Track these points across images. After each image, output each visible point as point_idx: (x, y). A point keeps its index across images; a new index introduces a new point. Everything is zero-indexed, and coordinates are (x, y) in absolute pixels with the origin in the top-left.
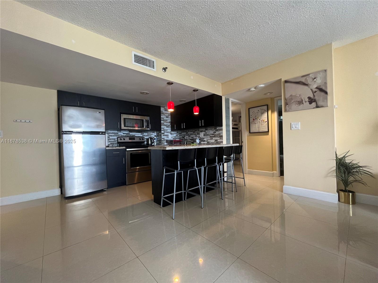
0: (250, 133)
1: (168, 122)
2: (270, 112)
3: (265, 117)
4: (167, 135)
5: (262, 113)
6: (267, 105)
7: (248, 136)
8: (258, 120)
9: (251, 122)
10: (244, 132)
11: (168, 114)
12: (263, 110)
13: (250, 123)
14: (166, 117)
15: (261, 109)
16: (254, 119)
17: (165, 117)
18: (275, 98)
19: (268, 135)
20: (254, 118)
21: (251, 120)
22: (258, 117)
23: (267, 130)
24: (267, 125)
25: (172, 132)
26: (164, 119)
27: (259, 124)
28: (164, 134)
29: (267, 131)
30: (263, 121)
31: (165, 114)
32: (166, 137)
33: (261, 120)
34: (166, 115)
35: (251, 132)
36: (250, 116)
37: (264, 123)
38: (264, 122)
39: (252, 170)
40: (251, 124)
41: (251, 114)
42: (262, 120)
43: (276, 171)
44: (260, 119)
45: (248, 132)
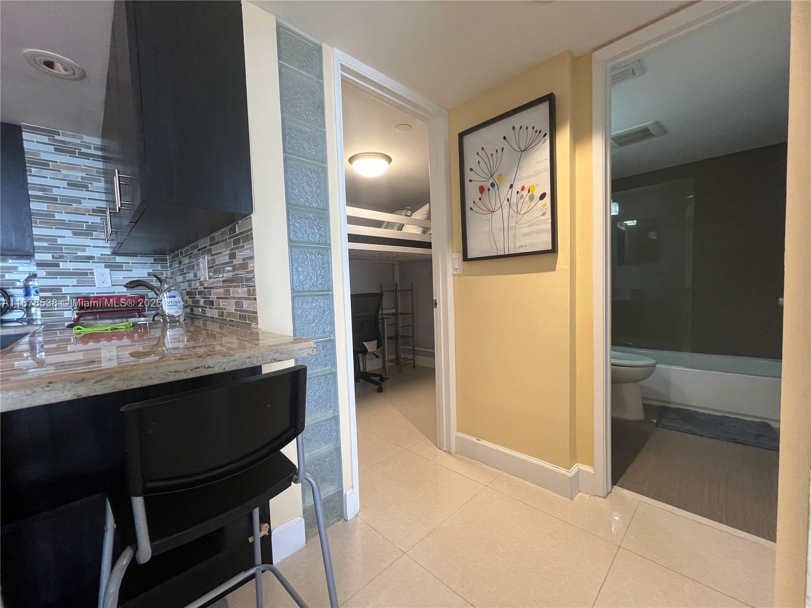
0: (466, 258)
1: (87, 210)
2: (564, 139)
3: (538, 173)
4: (86, 274)
5: (524, 150)
6: (550, 98)
7: (459, 275)
8: (505, 191)
9: (469, 204)
10: (440, 259)
11: (83, 170)
12: (530, 129)
13: (468, 209)
14: (69, 184)
15: (517, 128)
16: (482, 189)
17: (65, 184)
18: (594, 54)
19: (554, 270)
20: (482, 184)
21: (472, 191)
22: (501, 176)
23: (545, 243)
24: (549, 215)
25: (119, 259)
26: (55, 191)
27: (506, 211)
28: (57, 265)
29: (550, 248)
30: (525, 193)
31: (63, 171)
32: (74, 282)
33: (517, 187)
34: (66, 176)
35: (470, 256)
36: (468, 175)
37: (533, 204)
38: (532, 198)
39: (474, 439)
40: (468, 212)
41: (471, 161)
42: (523, 188)
43: (592, 464)
44: (511, 186)
45: (460, 255)
